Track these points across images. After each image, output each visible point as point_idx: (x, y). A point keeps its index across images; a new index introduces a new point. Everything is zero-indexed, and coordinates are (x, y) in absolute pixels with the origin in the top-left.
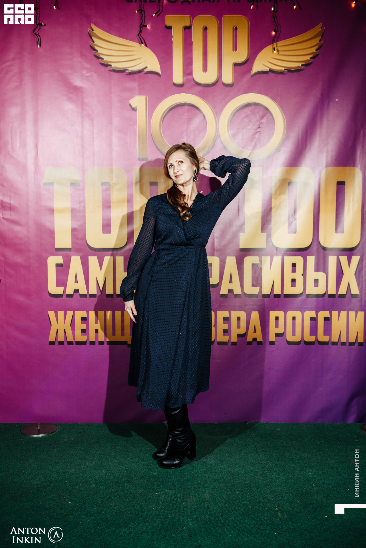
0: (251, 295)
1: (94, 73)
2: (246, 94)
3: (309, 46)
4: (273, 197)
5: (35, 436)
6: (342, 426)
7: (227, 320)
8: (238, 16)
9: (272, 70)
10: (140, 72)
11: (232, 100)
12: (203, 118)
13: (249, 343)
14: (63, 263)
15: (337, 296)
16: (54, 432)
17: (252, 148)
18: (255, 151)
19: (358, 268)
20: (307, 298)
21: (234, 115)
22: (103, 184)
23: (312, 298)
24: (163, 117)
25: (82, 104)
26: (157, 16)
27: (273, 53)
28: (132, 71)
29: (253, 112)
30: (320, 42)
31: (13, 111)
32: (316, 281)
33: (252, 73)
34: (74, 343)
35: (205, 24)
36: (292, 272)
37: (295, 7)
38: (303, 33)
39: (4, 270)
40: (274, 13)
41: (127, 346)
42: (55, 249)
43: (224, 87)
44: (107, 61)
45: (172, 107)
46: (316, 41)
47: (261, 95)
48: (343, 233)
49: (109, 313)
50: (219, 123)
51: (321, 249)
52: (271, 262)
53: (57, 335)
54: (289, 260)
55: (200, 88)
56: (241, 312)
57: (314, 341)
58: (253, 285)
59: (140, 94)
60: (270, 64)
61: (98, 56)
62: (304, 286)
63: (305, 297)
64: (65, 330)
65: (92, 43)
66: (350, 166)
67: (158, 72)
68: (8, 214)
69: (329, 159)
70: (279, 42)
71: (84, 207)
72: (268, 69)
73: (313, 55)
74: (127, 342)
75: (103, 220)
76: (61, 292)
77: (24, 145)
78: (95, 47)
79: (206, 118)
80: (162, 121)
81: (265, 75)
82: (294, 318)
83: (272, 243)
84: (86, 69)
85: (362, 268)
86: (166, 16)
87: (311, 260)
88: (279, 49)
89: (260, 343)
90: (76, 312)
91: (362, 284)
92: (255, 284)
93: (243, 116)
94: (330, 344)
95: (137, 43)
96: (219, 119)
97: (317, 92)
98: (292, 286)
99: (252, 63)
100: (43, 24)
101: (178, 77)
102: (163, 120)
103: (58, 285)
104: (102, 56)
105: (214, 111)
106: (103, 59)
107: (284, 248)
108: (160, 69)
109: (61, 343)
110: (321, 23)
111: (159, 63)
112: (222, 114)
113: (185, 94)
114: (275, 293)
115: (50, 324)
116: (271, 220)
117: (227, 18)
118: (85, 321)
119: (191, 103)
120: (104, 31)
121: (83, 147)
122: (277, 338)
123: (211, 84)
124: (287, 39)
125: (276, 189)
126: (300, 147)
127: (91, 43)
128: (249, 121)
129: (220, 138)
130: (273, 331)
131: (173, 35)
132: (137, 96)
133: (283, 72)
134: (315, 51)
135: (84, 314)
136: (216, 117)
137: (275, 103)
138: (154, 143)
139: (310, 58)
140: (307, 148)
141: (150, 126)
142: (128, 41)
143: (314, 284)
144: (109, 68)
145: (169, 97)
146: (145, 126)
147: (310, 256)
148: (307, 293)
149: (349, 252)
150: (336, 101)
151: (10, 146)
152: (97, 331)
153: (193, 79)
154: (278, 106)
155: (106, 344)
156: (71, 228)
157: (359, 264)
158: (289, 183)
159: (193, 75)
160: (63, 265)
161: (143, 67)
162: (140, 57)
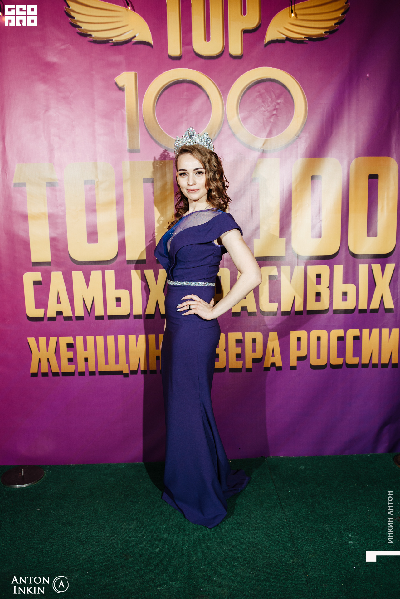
0: (269, 312)
1: (70, 45)
2: (259, 68)
3: (334, 9)
4: (293, 195)
5: (18, 486)
6: (373, 459)
7: (240, 342)
9: (289, 38)
10: (126, 42)
11: (242, 76)
12: (207, 98)
13: (267, 369)
14: (42, 280)
15: (368, 311)
16: (40, 480)
17: (266, 134)
18: (271, 138)
19: (393, 278)
20: (334, 314)
21: (245, 93)
22: (86, 182)
23: (339, 314)
24: (157, 97)
25: (58, 85)
27: (290, 16)
28: (117, 42)
29: (267, 90)
30: (347, 4)
32: (345, 294)
33: (265, 42)
34: (61, 374)
36: (316, 284)
41: (122, 376)
42: (31, 263)
43: (232, 59)
44: (85, 30)
45: (168, 86)
46: (342, 3)
47: (277, 69)
48: (376, 236)
49: (100, 339)
50: (226, 104)
51: (351, 256)
52: (291, 272)
53: (40, 365)
54: (313, 270)
55: (202, 61)
56: (256, 333)
57: (341, 363)
58: (271, 301)
59: (129, 69)
60: (286, 31)
61: (74, 23)
62: (330, 300)
63: (332, 313)
64: (48, 359)
65: (67, 8)
66: (384, 156)
67: (149, 42)
69: (360, 147)
70: (297, 4)
71: (64, 211)
72: (285, 37)
73: (339, 21)
74: (122, 371)
75: (88, 227)
76: (42, 315)
78: (70, 14)
79: (210, 98)
80: (156, 103)
81: (281, 45)
82: (319, 339)
83: (293, 251)
84: (61, 40)
85: (398, 278)
87: (339, 269)
88: (298, 12)
89: (279, 368)
90: (60, 338)
91: (398, 297)
92: (273, 300)
93: (256, 95)
94: (360, 366)
95: (122, 7)
96: (226, 99)
97: (344, 65)
98: (316, 301)
102: (157, 101)
103: (37, 306)
104: (79, 24)
105: (219, 90)
106: (81, 27)
107: (306, 256)
108: (152, 38)
109: (45, 374)
111: (151, 31)
112: (229, 93)
113: (183, 68)
114: (296, 310)
115: (31, 353)
116: (291, 223)
118: (72, 348)
119: (192, 80)
122: (299, 361)
123: (215, 55)
125: (297, 185)
126: (325, 133)
127: (65, 8)
128: (263, 102)
129: (228, 122)
130: (294, 354)
132: (124, 72)
133: (303, 41)
134: (340, 15)
135: (70, 340)
136: (223, 97)
137: (294, 79)
138: (147, 130)
139: (335, 24)
140: (333, 135)
141: (141, 110)
142: (112, 4)
143: (343, 298)
145: (164, 73)
146: (135, 110)
147: (338, 264)
148: (335, 308)
149: (383, 259)
150: (367, 76)
152: (86, 360)
153: (193, 50)
154: (298, 84)
155: (97, 374)
156: (50, 238)
157: (394, 272)
158: (313, 177)
159: (193, 45)
160: (42, 282)
161: (131, 36)
162: (127, 24)
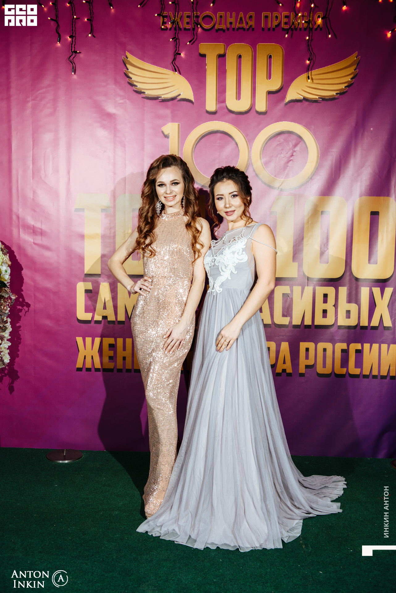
0: (281, 325)
1: (128, 99)
2: (280, 122)
3: (344, 75)
4: (306, 227)
5: (61, 462)
6: (372, 461)
8: (273, 45)
9: (306, 98)
10: (173, 99)
11: (265, 129)
12: (236, 146)
13: (278, 375)
14: (92, 289)
15: (369, 328)
16: (79, 459)
17: (285, 176)
18: (288, 179)
19: (391, 300)
20: (339, 330)
21: (267, 142)
22: (134, 210)
23: (343, 330)
24: (196, 144)
25: (115, 131)
26: (192, 44)
27: (307, 81)
28: (165, 98)
29: (286, 141)
30: (355, 71)
31: (47, 137)
32: (348, 312)
33: (286, 101)
34: (102, 370)
35: (239, 53)
36: (323, 303)
37: (330, 36)
38: (338, 62)
39: (34, 295)
40: (308, 42)
42: (84, 275)
43: (257, 115)
44: (140, 88)
45: (205, 134)
46: (352, 70)
47: (294, 123)
48: (376, 264)
50: (252, 151)
51: (354, 280)
52: (302, 292)
53: (84, 362)
54: (321, 291)
55: (233, 116)
56: (270, 342)
57: (344, 373)
58: (284, 316)
59: (173, 121)
60: (304, 92)
61: (131, 83)
62: (335, 317)
63: (337, 329)
64: (92, 356)
65: (126, 70)
66: (384, 196)
67: (191, 99)
68: (39, 240)
69: (363, 188)
70: (313, 71)
71: (115, 233)
72: (302, 97)
73: (348, 84)
76: (90, 319)
77: (56, 170)
78: (128, 74)
79: (238, 145)
80: (194, 149)
81: (299, 104)
82: (325, 350)
83: (304, 274)
84: (120, 96)
86: (201, 45)
87: (343, 291)
88: (313, 77)
89: (289, 375)
90: (103, 338)
92: (285, 314)
93: (276, 144)
94: (361, 377)
95: (171, 71)
96: (252, 147)
97: (352, 121)
98: (323, 317)
99: (286, 92)
100: (78, 52)
101: (211, 105)
102: (195, 147)
103: (87, 310)
104: (135, 83)
105: (247, 139)
106: (137, 86)
107: (316, 278)
108: (193, 96)
109: (88, 370)
110: (357, 52)
111: (193, 91)
112: (254, 142)
113: (217, 121)
114: (305, 324)
115: (78, 351)
116: (303, 250)
117: (261, 46)
118: (113, 348)
119: (224, 131)
120: (138, 58)
121: (115, 173)
122: (306, 369)
123: (244, 111)
124: (322, 67)
125: (309, 218)
126: (333, 176)
128: (282, 150)
129: (253, 166)
130: (303, 362)
131: (206, 63)
132: (170, 123)
133: (317, 100)
134: (350, 80)
135: (111, 341)
136: (249, 145)
137: (308, 131)
139: (345, 87)
140: (341, 178)
142: (162, 68)
143: (346, 315)
144: (143, 95)
145: (202, 124)
147: (343, 286)
148: (339, 324)
149: (382, 283)
150: (371, 130)
151: (42, 172)
152: (124, 358)
153: (226, 107)
154: (311, 135)
155: (133, 371)
156: (101, 254)
157: (393, 295)
158: (322, 212)
159: (226, 103)
160: (92, 291)
161: (177, 94)
162: (174, 84)
